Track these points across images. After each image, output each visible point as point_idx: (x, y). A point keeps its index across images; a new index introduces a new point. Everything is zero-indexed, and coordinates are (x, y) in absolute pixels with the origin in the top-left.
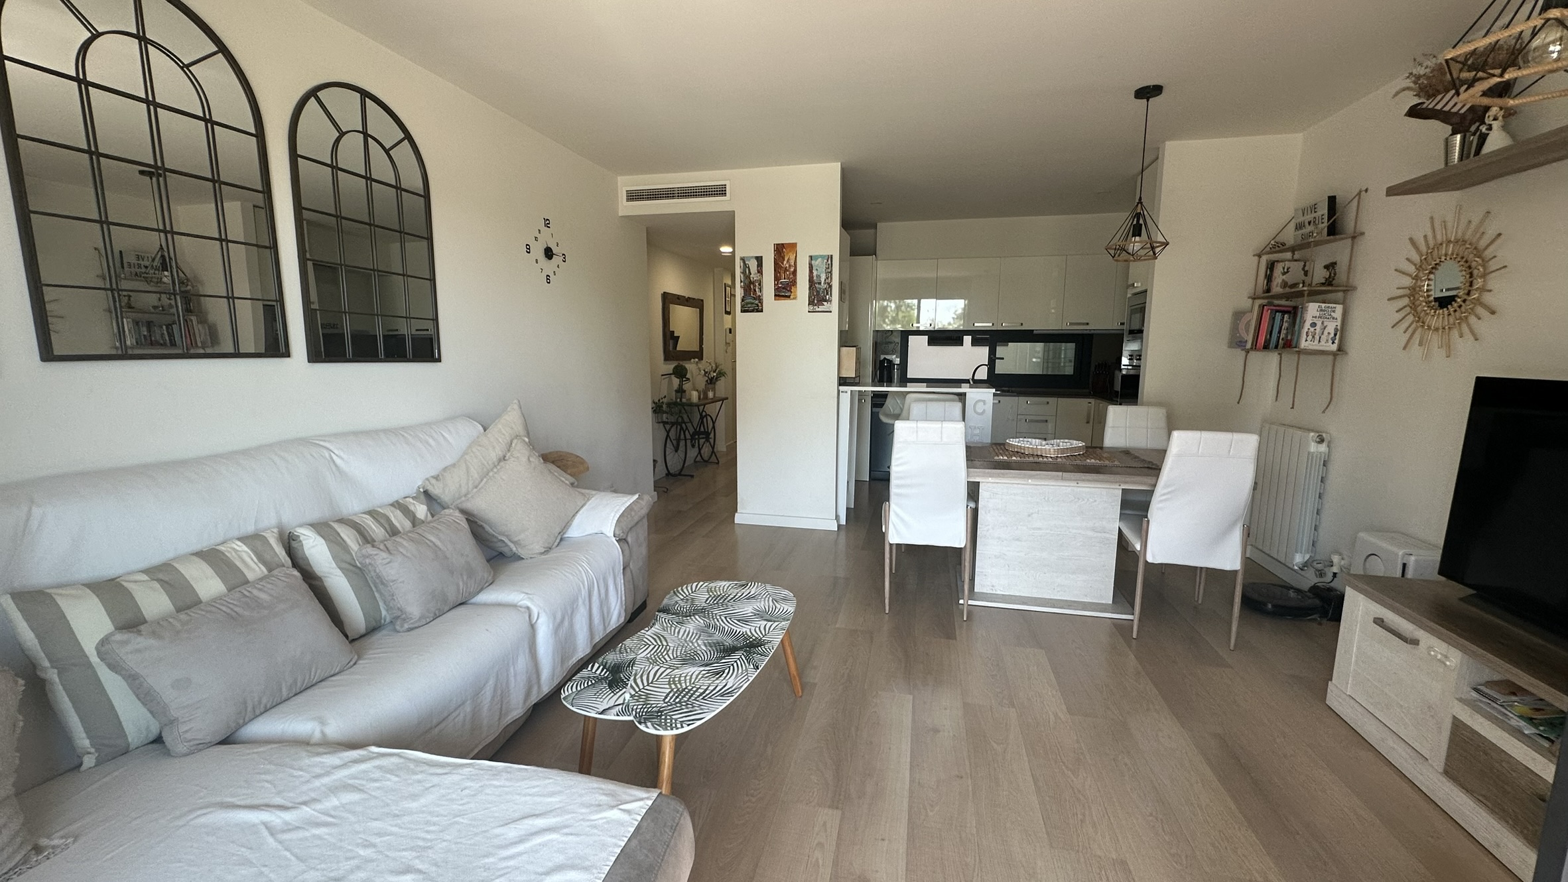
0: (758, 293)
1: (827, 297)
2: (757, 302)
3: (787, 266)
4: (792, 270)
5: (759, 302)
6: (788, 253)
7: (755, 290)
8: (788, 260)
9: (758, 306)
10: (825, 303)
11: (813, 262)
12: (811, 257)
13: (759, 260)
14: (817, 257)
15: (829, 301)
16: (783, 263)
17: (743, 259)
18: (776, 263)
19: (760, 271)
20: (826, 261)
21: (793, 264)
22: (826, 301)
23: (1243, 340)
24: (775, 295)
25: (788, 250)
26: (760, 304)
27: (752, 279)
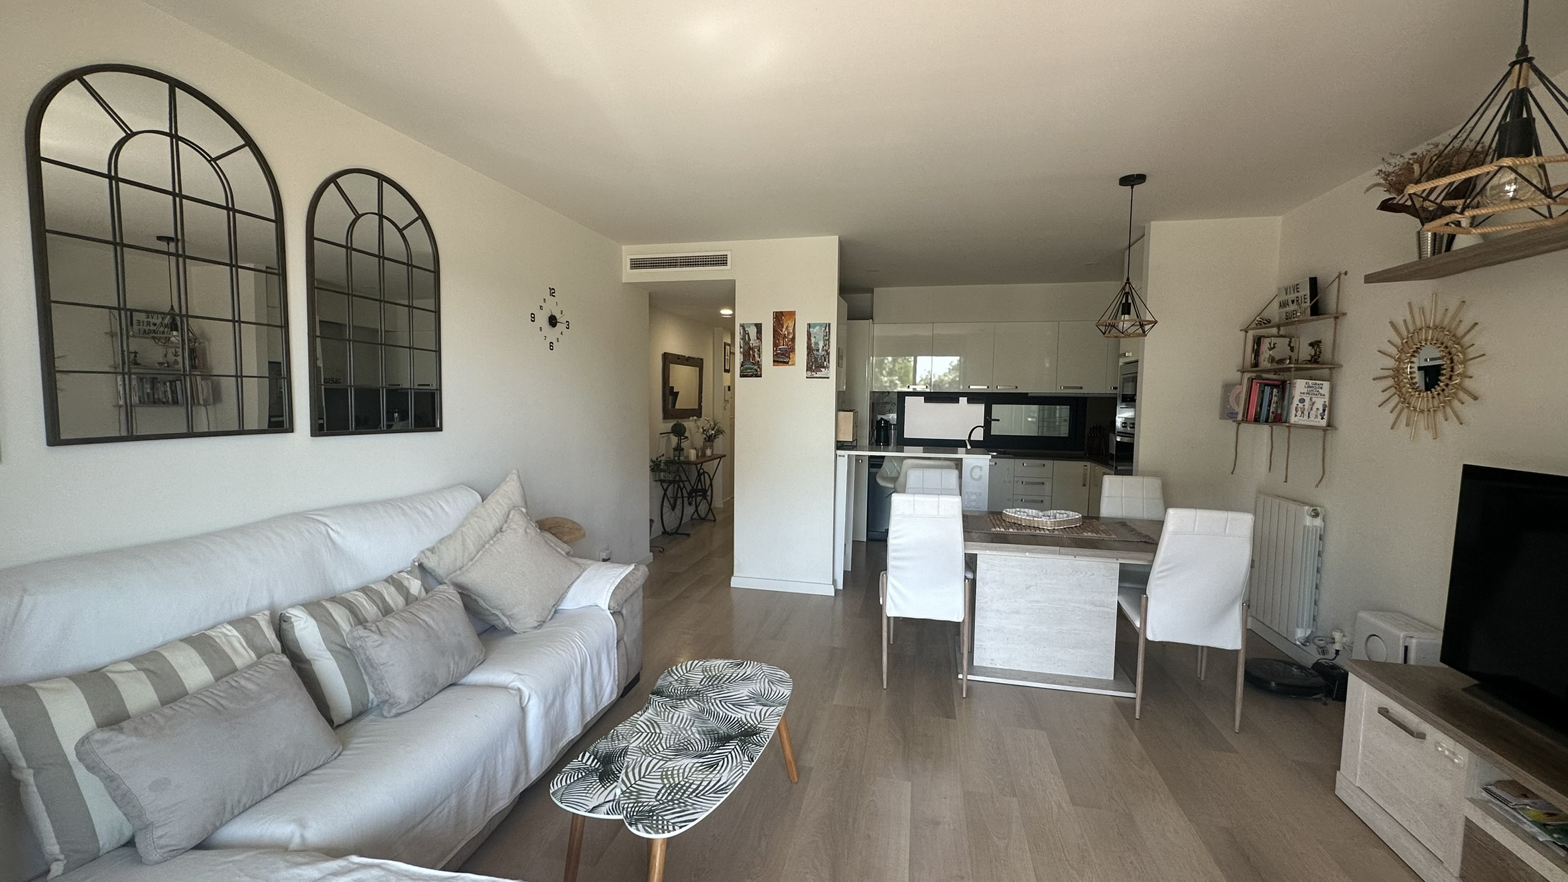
0: (757, 359)
1: (825, 363)
2: (756, 367)
3: (786, 333)
4: (791, 337)
5: (759, 368)
6: (787, 321)
7: (754, 356)
8: (787, 327)
9: (757, 371)
10: (823, 370)
11: (811, 330)
12: (809, 325)
13: (759, 327)
14: (815, 325)
15: (827, 367)
16: (782, 331)
17: (743, 326)
18: (774, 331)
19: (759, 338)
20: (824, 329)
21: (791, 331)
22: (824, 367)
23: (1234, 412)
24: (774, 361)
25: (787, 318)
26: (758, 370)
27: (751, 345)
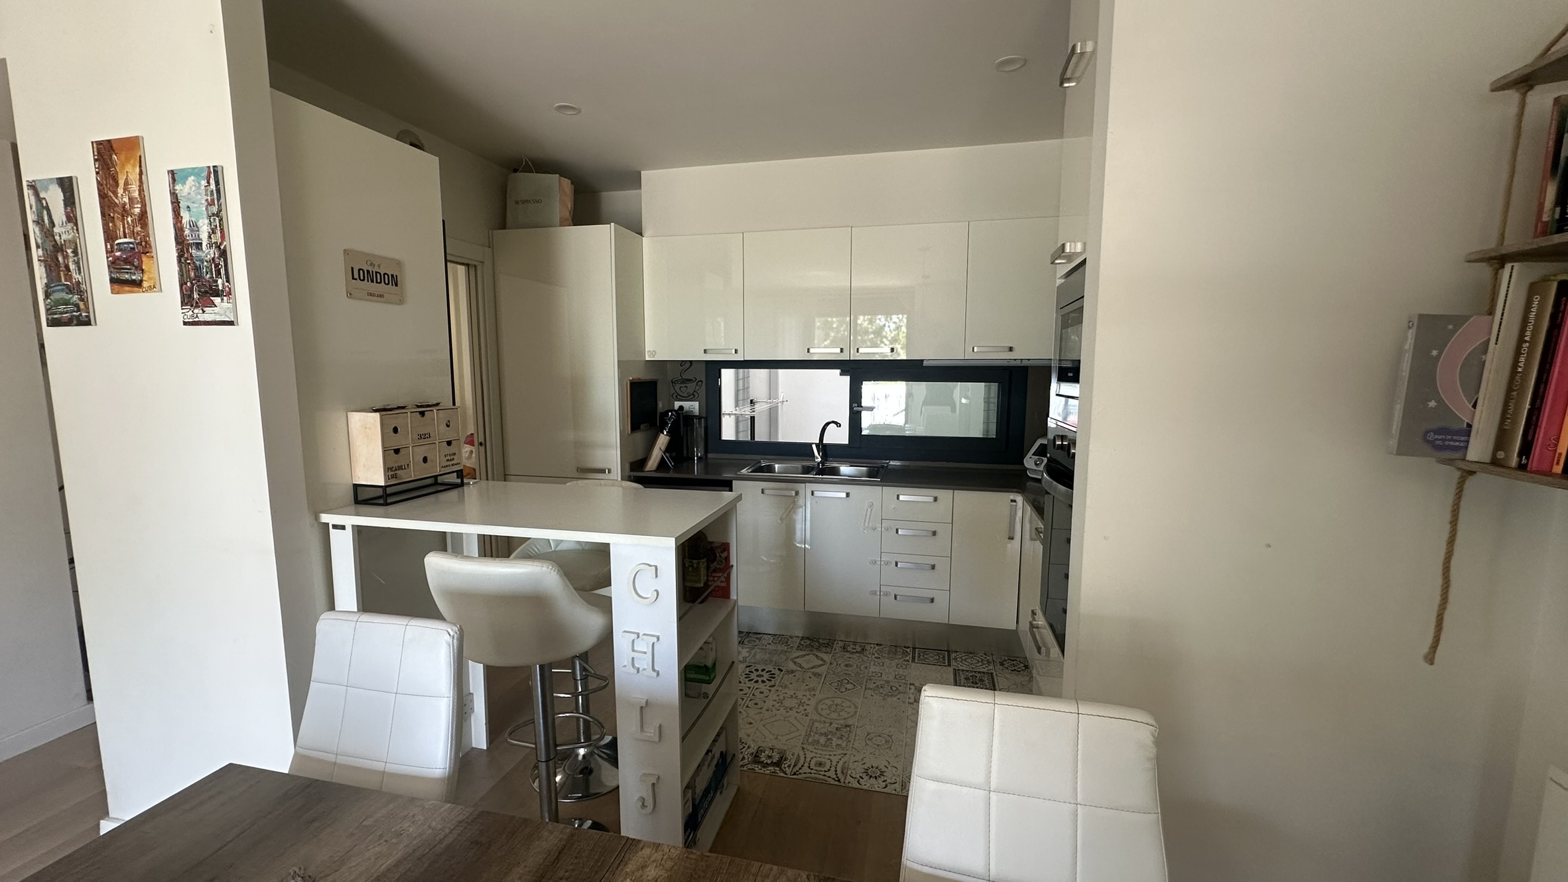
0: (76, 276)
1: (220, 281)
2: (76, 298)
3: (126, 200)
4: (137, 211)
5: (82, 300)
6: (123, 166)
7: (67, 268)
8: (126, 183)
9: (79, 310)
10: (217, 300)
11: (178, 187)
12: (172, 173)
13: (67, 185)
14: (187, 173)
15: (228, 293)
16: (115, 194)
17: (32, 186)
18: (103, 196)
19: (72, 218)
20: (204, 183)
21: (136, 194)
22: (217, 293)
23: (1455, 426)
24: (113, 281)
25: (123, 157)
26: (82, 306)
27: (57, 238)
